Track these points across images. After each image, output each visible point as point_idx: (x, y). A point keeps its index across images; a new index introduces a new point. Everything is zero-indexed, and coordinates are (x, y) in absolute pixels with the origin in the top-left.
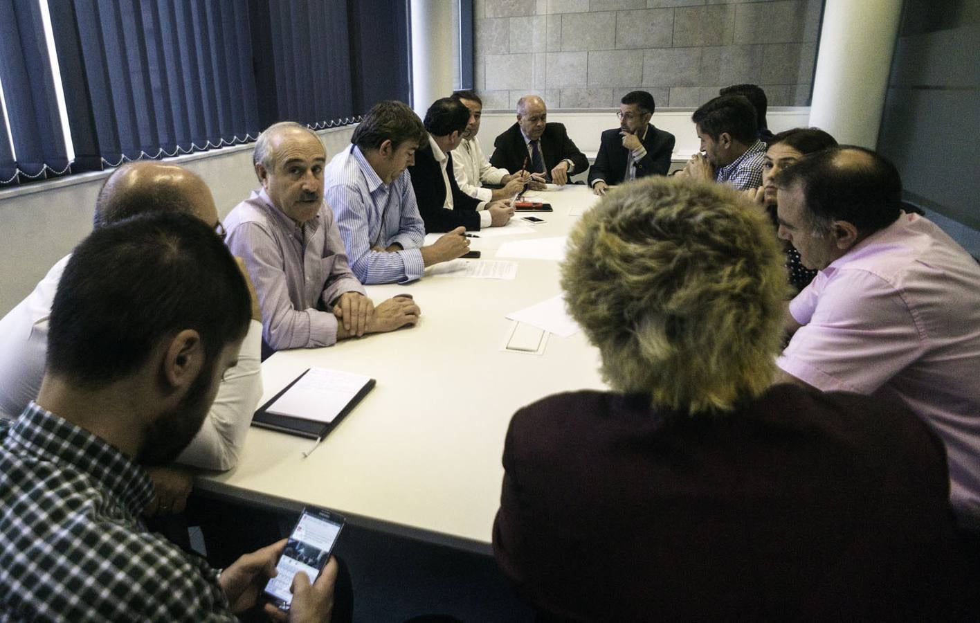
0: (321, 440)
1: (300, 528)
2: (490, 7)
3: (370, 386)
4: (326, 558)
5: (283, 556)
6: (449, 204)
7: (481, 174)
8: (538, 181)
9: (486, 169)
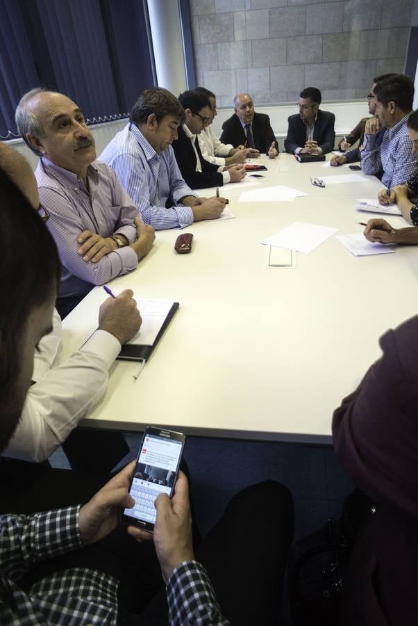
0: (146, 361)
1: (145, 450)
2: (204, 35)
3: (175, 307)
4: (175, 476)
5: (135, 479)
6: (199, 168)
7: (215, 149)
8: (254, 152)
9: (218, 145)
